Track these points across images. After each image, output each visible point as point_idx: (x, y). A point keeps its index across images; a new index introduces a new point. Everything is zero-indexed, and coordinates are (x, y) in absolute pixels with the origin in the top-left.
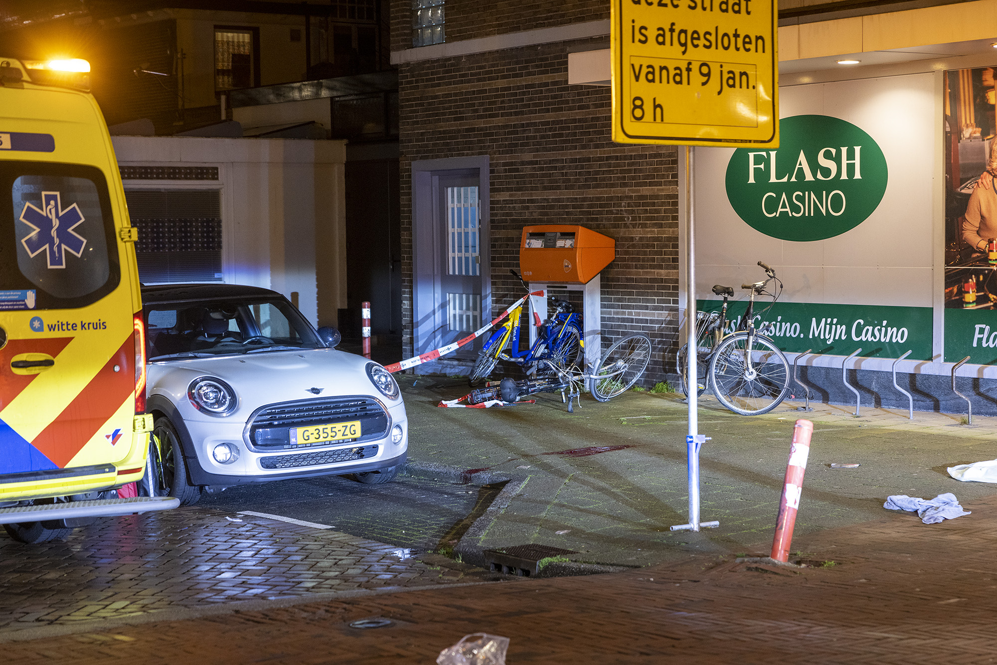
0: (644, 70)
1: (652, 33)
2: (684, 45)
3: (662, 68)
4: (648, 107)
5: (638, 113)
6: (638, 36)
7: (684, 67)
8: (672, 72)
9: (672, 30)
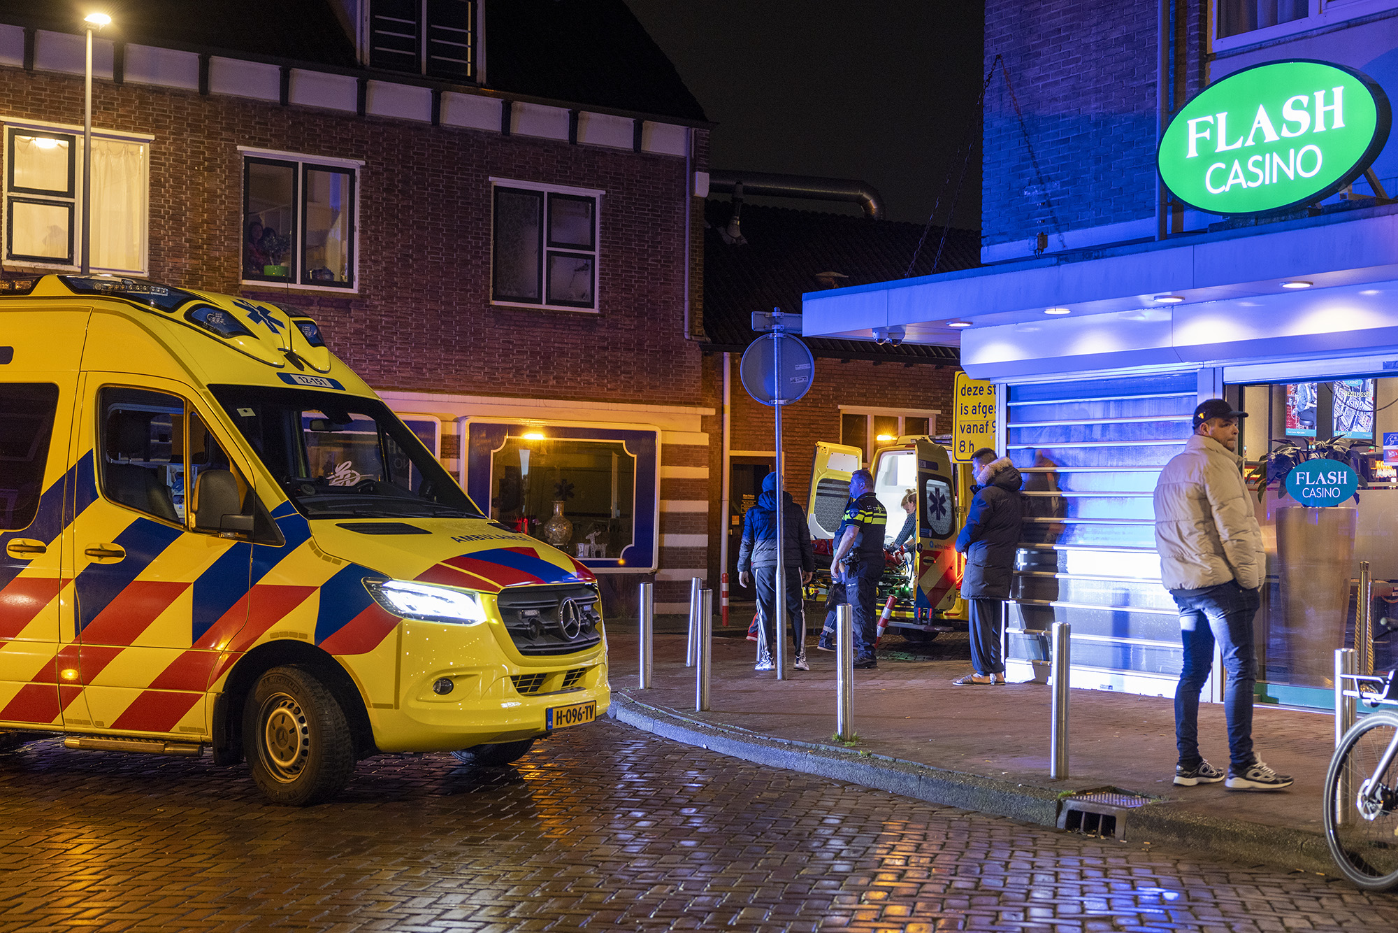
0: (966, 427)
1: (970, 409)
2: (985, 413)
3: (974, 426)
4: (967, 445)
5: (962, 448)
6: (964, 411)
7: (985, 424)
8: (979, 428)
9: (979, 406)
